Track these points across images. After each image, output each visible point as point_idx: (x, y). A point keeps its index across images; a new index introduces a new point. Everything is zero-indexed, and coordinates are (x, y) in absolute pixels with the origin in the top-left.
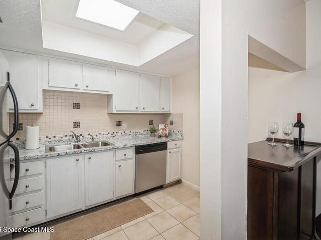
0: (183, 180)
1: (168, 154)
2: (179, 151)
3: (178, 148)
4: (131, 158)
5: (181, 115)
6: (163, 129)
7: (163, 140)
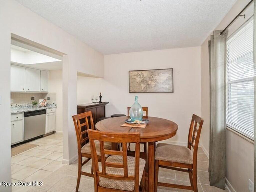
0: (56, 131)
1: (47, 117)
2: (54, 115)
3: (53, 112)
4: (21, 120)
5: (55, 94)
6: (43, 102)
7: (43, 108)
